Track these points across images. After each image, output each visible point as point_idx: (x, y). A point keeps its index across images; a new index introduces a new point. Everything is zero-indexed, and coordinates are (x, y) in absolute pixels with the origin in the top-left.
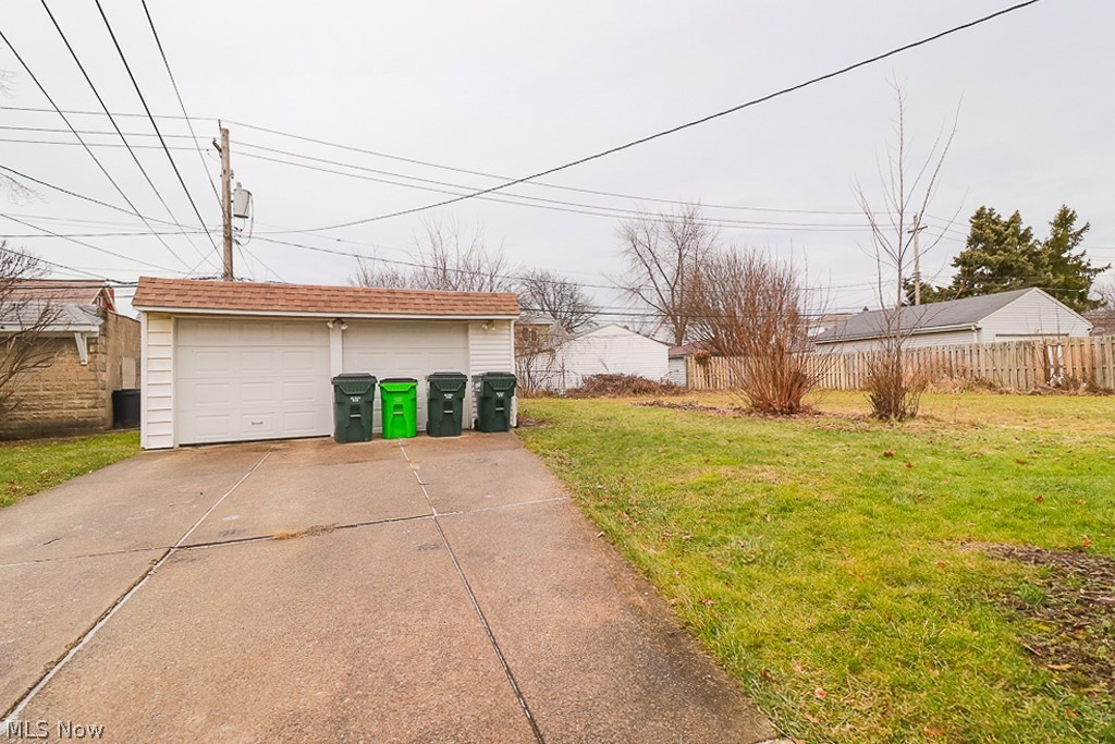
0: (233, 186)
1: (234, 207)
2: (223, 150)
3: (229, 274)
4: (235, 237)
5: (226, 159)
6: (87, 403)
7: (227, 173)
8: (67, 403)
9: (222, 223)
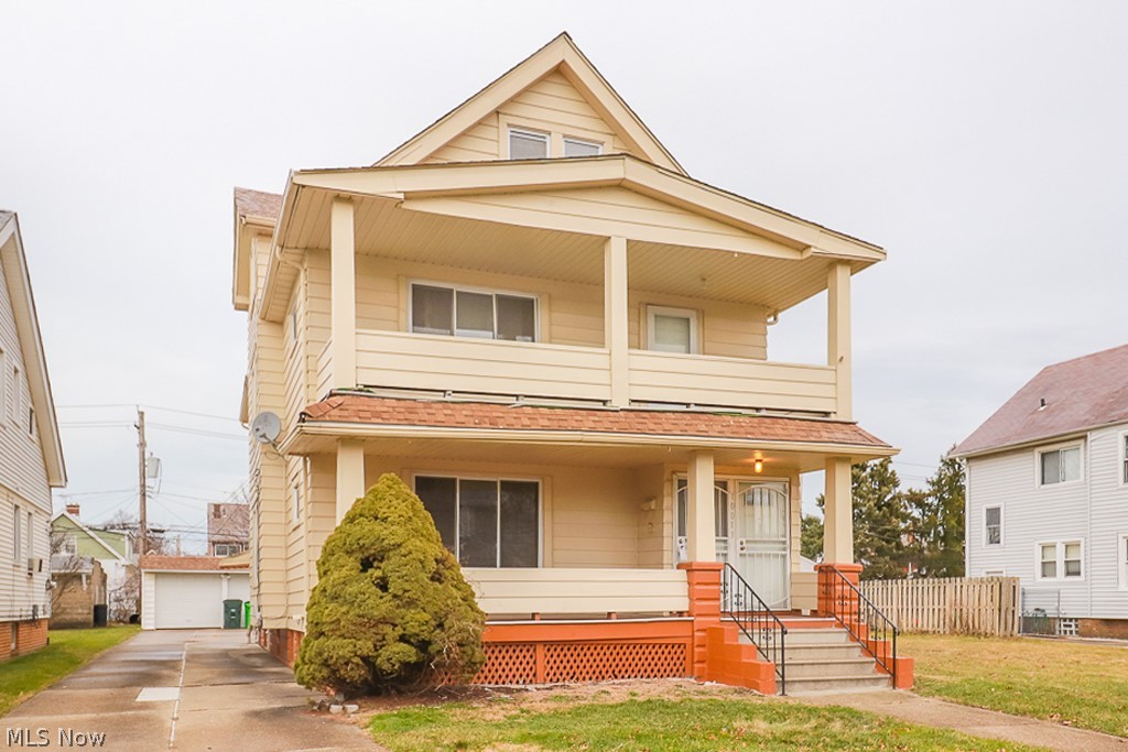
0: (147, 455)
1: (146, 467)
2: (140, 428)
3: (143, 522)
4: (147, 493)
5: (142, 435)
6: (85, 612)
7: (142, 444)
8: (75, 611)
9: (138, 483)
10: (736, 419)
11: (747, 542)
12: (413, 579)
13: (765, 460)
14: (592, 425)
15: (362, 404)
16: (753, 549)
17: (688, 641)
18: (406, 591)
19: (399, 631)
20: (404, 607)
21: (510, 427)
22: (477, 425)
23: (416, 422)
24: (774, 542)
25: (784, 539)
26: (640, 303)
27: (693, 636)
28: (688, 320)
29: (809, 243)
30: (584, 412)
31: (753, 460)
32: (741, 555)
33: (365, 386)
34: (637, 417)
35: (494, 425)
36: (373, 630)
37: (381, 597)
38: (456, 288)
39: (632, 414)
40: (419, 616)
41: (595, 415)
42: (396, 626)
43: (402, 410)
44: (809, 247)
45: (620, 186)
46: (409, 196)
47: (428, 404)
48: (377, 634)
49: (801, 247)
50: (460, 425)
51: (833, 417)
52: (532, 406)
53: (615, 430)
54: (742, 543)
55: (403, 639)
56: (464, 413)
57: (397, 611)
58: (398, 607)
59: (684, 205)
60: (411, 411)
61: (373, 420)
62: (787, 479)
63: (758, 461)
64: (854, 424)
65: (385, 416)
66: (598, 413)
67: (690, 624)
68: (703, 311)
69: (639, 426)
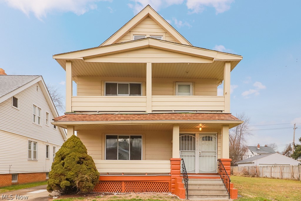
10: (186, 114)
11: (202, 152)
12: (70, 163)
13: (202, 127)
14: (137, 118)
15: (72, 116)
16: (204, 154)
17: (170, 182)
18: (68, 167)
19: (66, 177)
20: (68, 171)
21: (112, 120)
22: (102, 120)
23: (84, 120)
24: (213, 152)
25: (215, 151)
26: (174, 82)
27: (171, 180)
28: (189, 86)
29: (214, 57)
30: (137, 115)
31: (199, 127)
32: (200, 156)
33: (74, 111)
34: (153, 116)
35: (107, 120)
36: (59, 177)
37: (62, 168)
38: (118, 83)
39: (152, 115)
40: (71, 173)
41: (139, 116)
42: (65, 176)
43: (82, 117)
44: (213, 58)
45: (149, 47)
46: (85, 58)
47: (90, 115)
48: (60, 178)
49: (212, 59)
50: (97, 120)
51: (223, 112)
52: (121, 114)
53: (144, 120)
54: (200, 152)
55: (67, 179)
56: (100, 117)
57: (66, 172)
58: (66, 171)
59: (170, 50)
60: (84, 117)
61: (73, 120)
62: (217, 132)
63: (200, 127)
64: (230, 114)
65: (76, 119)
66: (141, 115)
67: (170, 177)
68: (195, 82)
69: (152, 118)
